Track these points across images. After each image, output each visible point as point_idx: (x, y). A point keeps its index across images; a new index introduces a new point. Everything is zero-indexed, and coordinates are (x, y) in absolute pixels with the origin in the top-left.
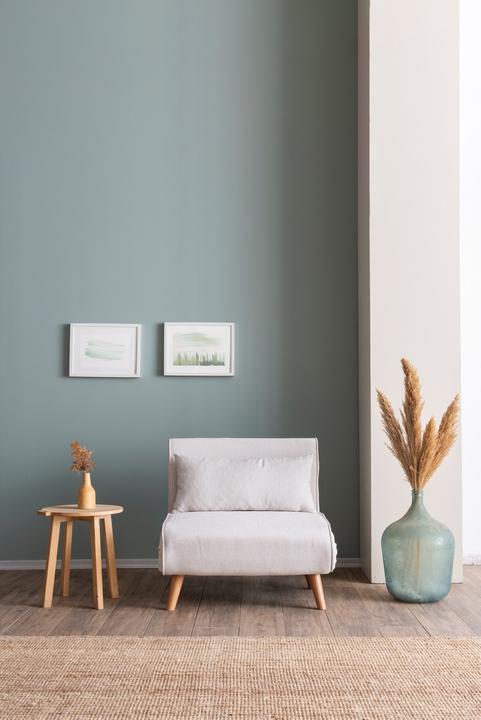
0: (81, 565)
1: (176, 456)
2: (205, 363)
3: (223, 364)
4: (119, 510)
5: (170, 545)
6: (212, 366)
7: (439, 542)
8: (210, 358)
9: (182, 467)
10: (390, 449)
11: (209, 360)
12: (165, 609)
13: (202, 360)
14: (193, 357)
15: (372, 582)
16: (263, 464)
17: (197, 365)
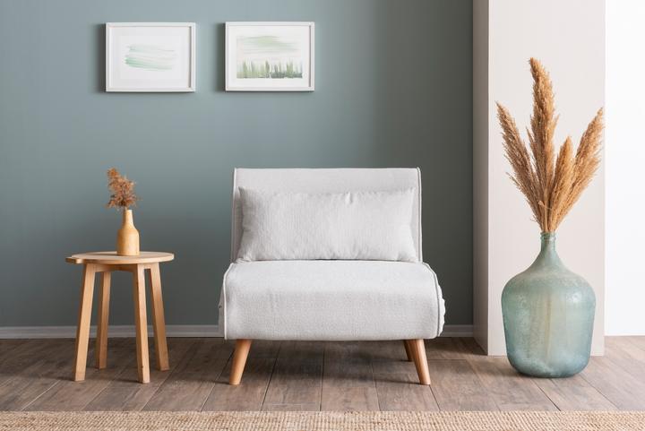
0: (122, 332)
1: (241, 190)
2: (278, 75)
3: (300, 76)
4: (170, 257)
5: (234, 300)
6: (286, 79)
7: (576, 299)
8: (284, 69)
9: (249, 204)
10: (514, 180)
11: (282, 71)
12: (228, 383)
13: (274, 71)
14: (262, 67)
15: (489, 354)
16: (351, 201)
17: (268, 77)
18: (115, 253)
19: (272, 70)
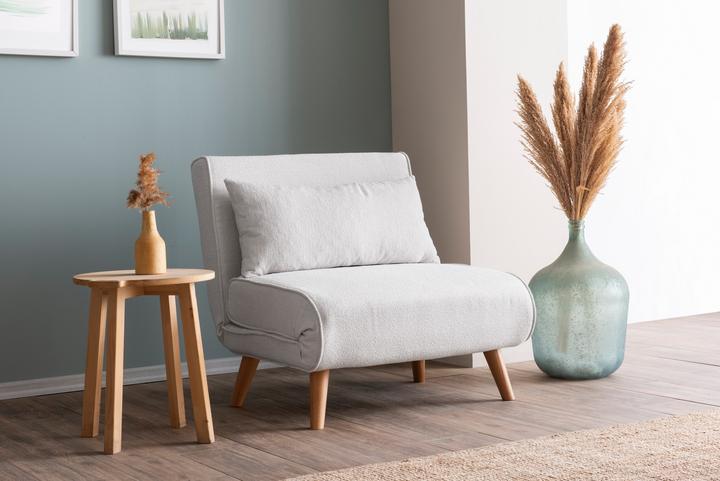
1: (228, 183)
2: (178, 35)
3: (204, 36)
6: (188, 42)
8: (185, 25)
9: (247, 200)
10: (532, 163)
11: (183, 29)
12: (311, 428)
13: (173, 28)
14: (159, 20)
15: (474, 366)
16: (366, 193)
17: (166, 37)
18: (134, 272)
19: (171, 27)
